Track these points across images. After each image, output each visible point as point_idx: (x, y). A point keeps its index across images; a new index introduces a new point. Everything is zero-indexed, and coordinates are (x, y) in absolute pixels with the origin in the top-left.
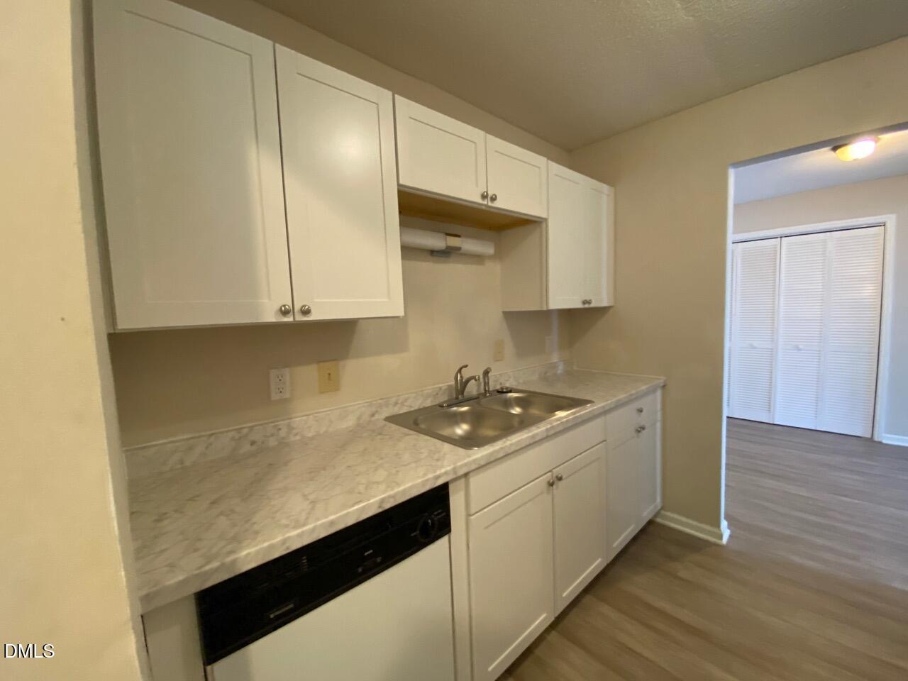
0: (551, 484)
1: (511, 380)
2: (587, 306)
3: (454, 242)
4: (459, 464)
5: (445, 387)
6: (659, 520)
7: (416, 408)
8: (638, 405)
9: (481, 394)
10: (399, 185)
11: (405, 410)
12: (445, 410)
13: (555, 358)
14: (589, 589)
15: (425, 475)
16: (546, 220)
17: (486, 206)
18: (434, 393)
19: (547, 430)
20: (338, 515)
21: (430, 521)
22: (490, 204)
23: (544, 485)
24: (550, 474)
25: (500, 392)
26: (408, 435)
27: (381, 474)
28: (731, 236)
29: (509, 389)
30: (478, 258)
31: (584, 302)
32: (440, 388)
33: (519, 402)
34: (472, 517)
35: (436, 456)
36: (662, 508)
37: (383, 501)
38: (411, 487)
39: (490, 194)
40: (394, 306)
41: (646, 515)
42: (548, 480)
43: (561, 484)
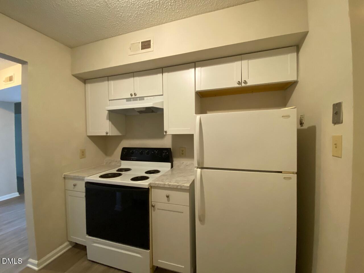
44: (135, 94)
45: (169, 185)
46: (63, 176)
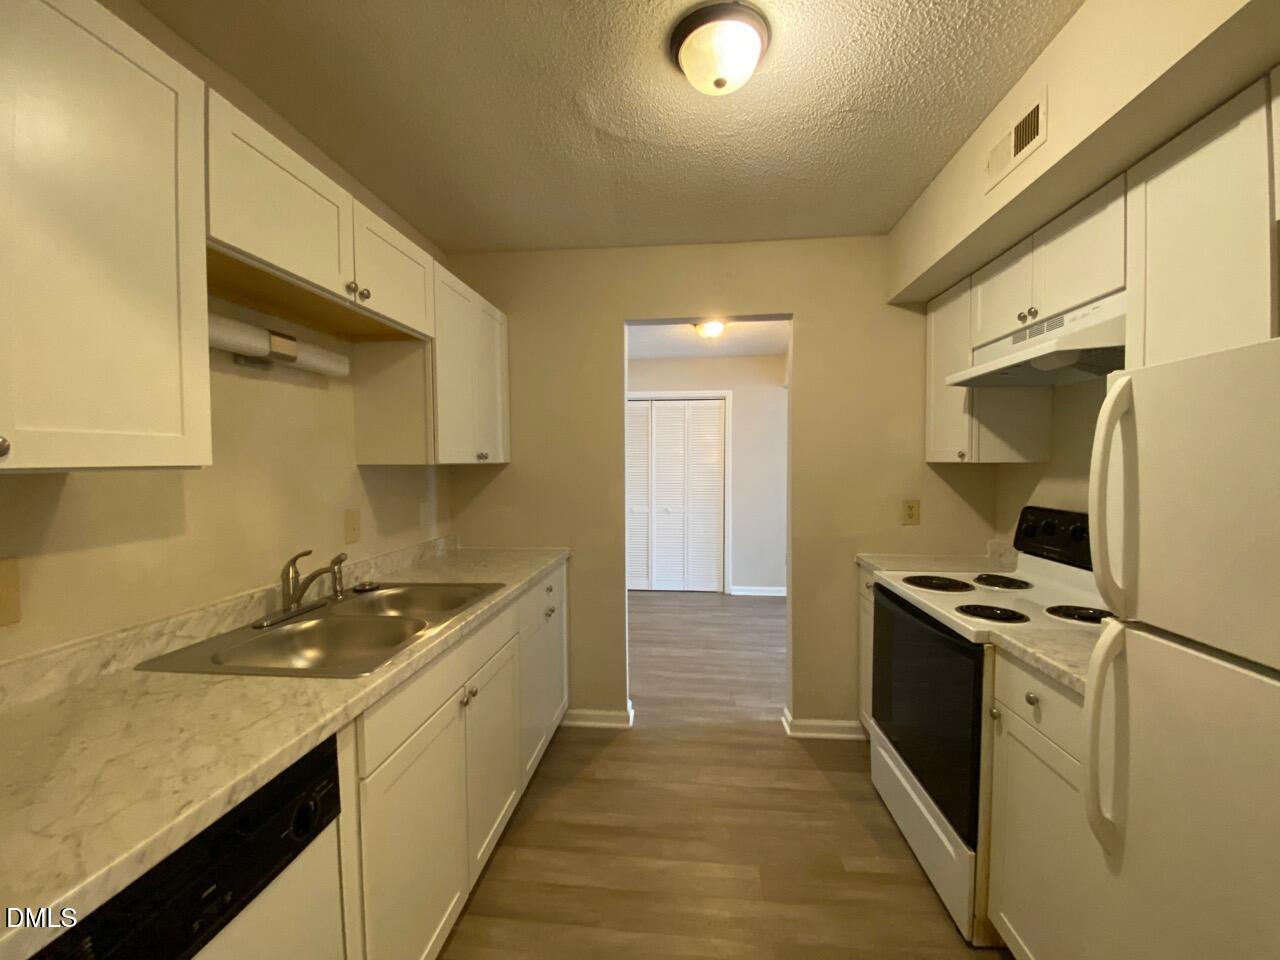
0: (465, 704)
1: (373, 571)
2: (482, 461)
3: (282, 346)
4: (351, 701)
5: (260, 594)
6: (567, 723)
7: (203, 638)
8: (546, 583)
9: (329, 598)
10: (209, 238)
11: (177, 645)
12: (266, 632)
13: (434, 533)
14: (503, 841)
15: (298, 730)
16: (432, 339)
17: (352, 303)
18: (239, 607)
19: (462, 628)
20: (151, 838)
21: (312, 803)
22: (359, 301)
23: (456, 706)
24: (462, 690)
25: (361, 590)
26: (214, 684)
27: (202, 754)
28: (628, 394)
29: (374, 586)
30: (318, 377)
31: (481, 456)
32: (252, 597)
33: (393, 602)
34: (367, 781)
35: (302, 700)
36: (570, 707)
37: (234, 790)
38: (281, 755)
39: (361, 288)
40: (196, 448)
41: (555, 720)
42: (459, 700)
43: (474, 700)
44: (1033, 313)
45: (1038, 660)
46: (855, 560)
